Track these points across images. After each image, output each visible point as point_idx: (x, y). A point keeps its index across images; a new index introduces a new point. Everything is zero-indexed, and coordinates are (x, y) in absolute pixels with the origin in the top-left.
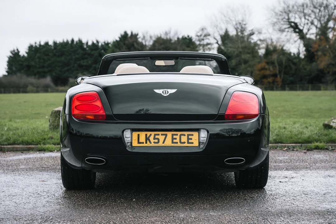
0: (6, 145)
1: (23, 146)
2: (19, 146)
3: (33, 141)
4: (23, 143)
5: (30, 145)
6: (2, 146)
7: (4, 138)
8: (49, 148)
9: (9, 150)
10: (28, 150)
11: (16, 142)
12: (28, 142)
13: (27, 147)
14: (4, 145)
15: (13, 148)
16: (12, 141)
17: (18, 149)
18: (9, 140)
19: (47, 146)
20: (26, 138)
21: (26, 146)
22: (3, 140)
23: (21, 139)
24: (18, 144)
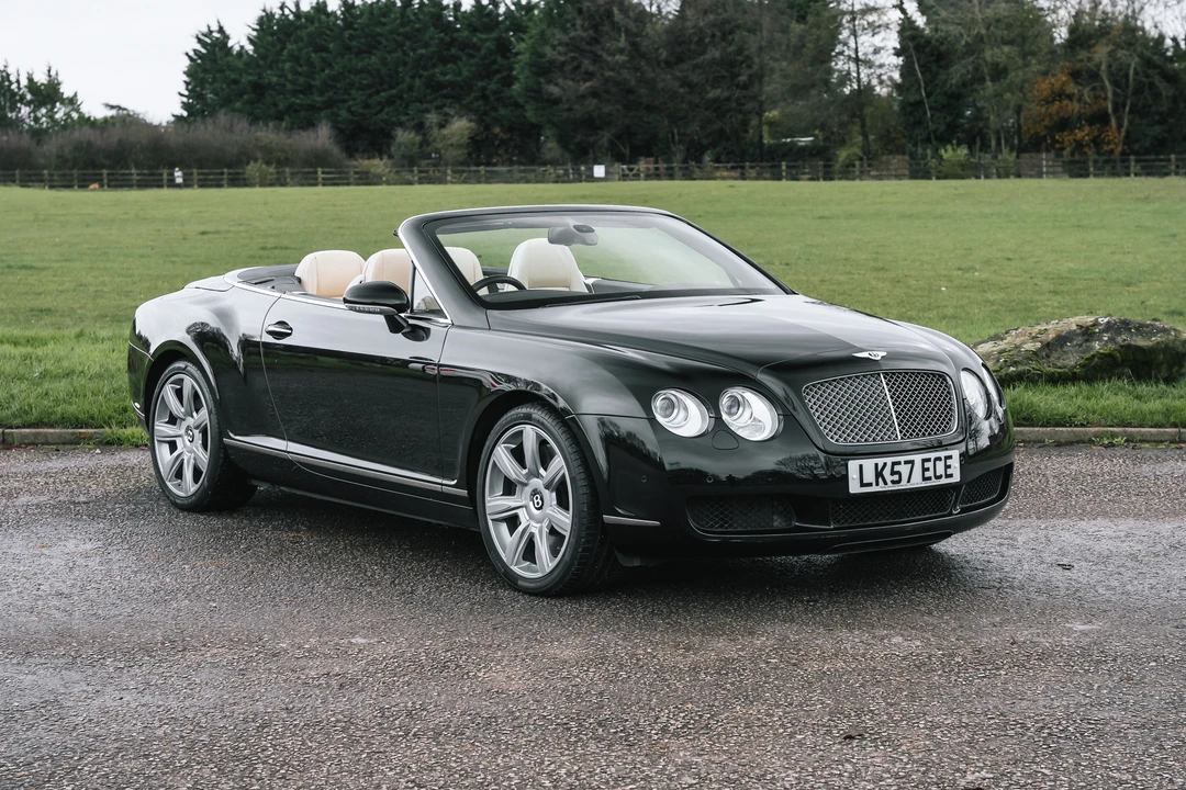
0: (18, 427)
1: (63, 431)
2: (51, 430)
3: (93, 418)
4: (64, 421)
5: (82, 428)
6: (7, 431)
7: (15, 406)
8: (133, 437)
9: (26, 441)
10: (75, 442)
11: (46, 420)
12: (77, 419)
13: (73, 434)
14: (11, 427)
15: (36, 435)
16: (32, 418)
17: (50, 440)
18: (26, 413)
19: (129, 431)
20: (72, 409)
21: (70, 431)
22: (9, 412)
23: (59, 410)
24: (52, 426)
